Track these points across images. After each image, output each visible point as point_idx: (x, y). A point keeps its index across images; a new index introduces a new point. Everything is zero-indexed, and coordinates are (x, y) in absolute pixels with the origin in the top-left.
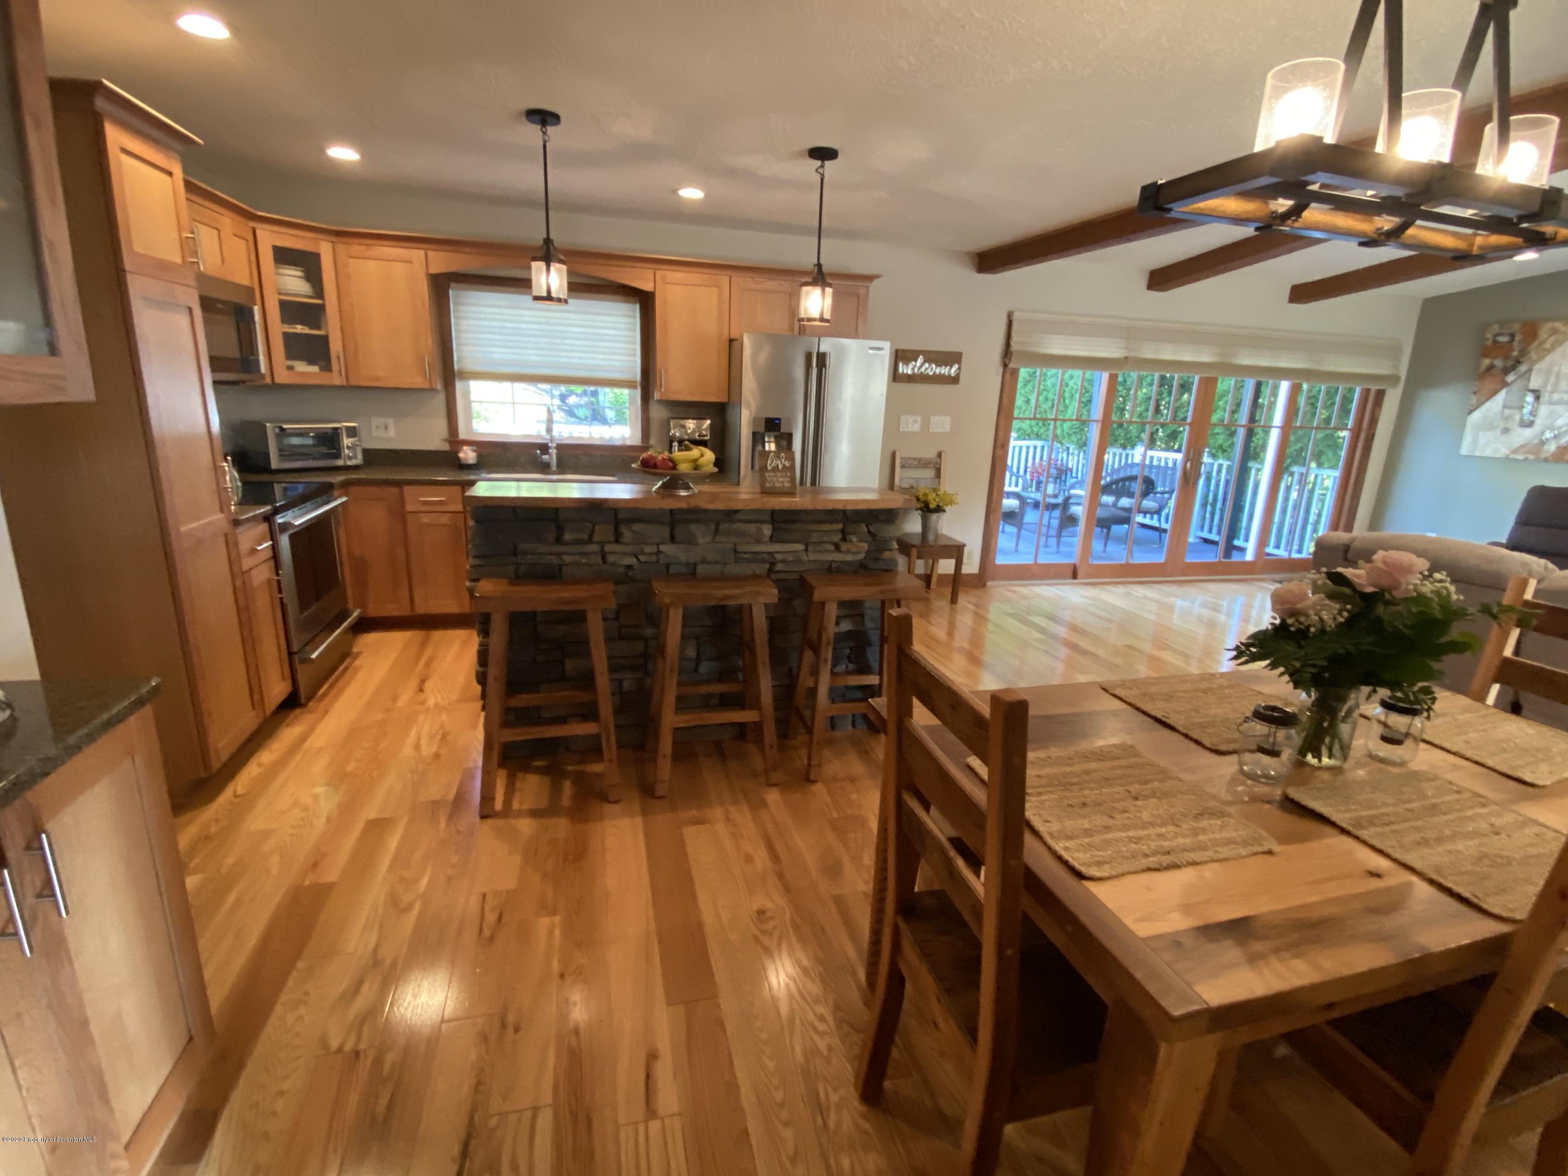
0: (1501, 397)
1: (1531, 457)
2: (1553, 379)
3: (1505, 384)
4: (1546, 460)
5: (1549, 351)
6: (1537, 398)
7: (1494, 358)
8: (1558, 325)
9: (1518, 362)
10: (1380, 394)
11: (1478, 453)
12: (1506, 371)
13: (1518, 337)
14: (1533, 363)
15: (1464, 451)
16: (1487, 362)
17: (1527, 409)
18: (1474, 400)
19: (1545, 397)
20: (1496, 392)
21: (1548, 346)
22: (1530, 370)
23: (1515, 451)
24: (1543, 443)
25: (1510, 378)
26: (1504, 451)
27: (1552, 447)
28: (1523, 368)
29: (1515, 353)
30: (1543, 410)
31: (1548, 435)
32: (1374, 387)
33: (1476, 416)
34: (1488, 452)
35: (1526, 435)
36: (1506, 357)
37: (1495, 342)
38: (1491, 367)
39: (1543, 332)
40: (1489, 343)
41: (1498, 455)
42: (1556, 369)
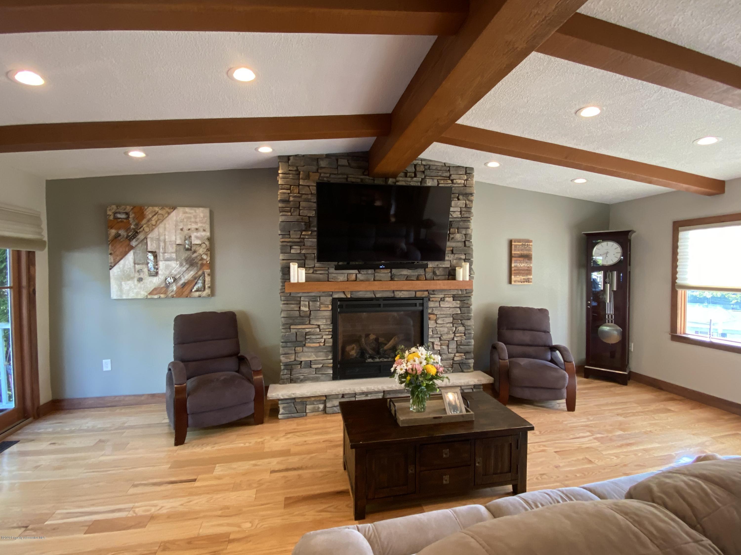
0: (130, 256)
1: (162, 296)
2: (162, 244)
3: (132, 248)
4: (173, 297)
5: (155, 225)
6: (155, 257)
7: (119, 229)
8: (157, 209)
9: (136, 233)
10: (31, 256)
11: (124, 297)
12: (130, 238)
13: (132, 216)
14: (147, 234)
15: (114, 296)
16: (113, 232)
17: (151, 265)
18: (111, 259)
19: (160, 256)
20: (126, 253)
21: (153, 222)
22: (146, 238)
23: (150, 293)
24: (167, 286)
25: (134, 243)
26: (143, 294)
27: (174, 288)
28: (141, 236)
29: (132, 226)
30: (161, 264)
31: (170, 280)
32: (24, 250)
33: (115, 271)
34: (132, 295)
35: (156, 281)
36: (128, 229)
37: (116, 218)
38: (117, 236)
39: (149, 212)
40: (112, 218)
41: (139, 297)
42: (162, 238)
